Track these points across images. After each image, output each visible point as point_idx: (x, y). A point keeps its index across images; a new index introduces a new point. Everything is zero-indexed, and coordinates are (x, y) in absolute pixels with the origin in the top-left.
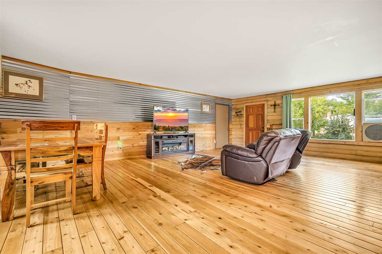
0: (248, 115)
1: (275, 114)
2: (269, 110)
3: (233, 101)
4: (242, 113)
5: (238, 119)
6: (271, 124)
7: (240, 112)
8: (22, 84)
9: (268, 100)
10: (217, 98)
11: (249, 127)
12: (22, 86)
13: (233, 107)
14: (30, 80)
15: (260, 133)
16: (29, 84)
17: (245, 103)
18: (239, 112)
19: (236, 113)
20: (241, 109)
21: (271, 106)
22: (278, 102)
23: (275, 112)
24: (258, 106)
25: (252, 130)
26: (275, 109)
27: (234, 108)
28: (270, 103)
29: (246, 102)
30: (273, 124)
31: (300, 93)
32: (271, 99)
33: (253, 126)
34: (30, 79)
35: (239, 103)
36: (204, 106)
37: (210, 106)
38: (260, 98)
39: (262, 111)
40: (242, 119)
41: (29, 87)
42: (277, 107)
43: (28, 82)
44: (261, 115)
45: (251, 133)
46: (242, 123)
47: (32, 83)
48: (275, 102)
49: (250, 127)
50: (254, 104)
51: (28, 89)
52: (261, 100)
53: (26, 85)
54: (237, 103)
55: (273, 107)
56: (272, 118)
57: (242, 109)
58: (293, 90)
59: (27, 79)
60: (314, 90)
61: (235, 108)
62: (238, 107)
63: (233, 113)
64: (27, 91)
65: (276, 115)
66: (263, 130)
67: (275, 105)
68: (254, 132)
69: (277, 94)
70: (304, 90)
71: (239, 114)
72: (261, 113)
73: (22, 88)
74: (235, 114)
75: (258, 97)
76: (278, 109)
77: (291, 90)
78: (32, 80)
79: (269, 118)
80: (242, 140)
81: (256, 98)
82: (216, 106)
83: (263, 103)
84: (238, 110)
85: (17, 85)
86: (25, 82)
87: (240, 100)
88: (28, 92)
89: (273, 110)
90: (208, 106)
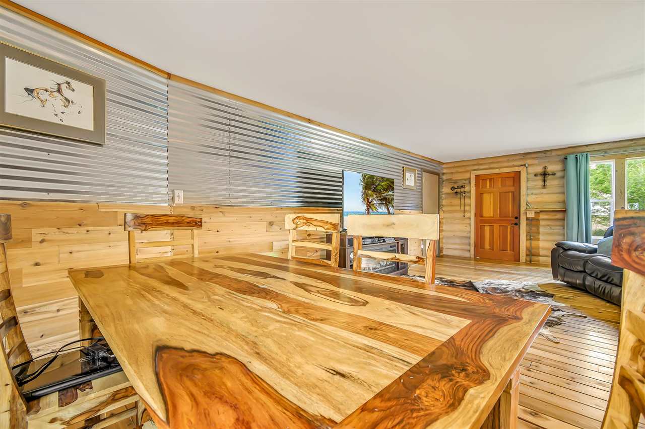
0: (482, 194)
1: (544, 191)
2: (531, 184)
3: (444, 166)
4: (467, 189)
5: (456, 201)
6: (538, 210)
7: (463, 187)
8: (46, 90)
9: (528, 165)
10: (424, 158)
11: (482, 217)
12: (45, 96)
13: (444, 177)
14: (68, 83)
15: (509, 227)
16: (67, 92)
17: (474, 170)
18: (458, 187)
19: (453, 189)
20: (465, 182)
21: (536, 175)
22: (551, 168)
23: (544, 187)
24: (504, 177)
25: (490, 221)
26: (544, 181)
27: (447, 180)
28: (533, 170)
29: (476, 167)
30: (541, 211)
31: (605, 151)
32: (536, 161)
33: (492, 215)
34: (69, 80)
35: (460, 170)
36: (408, 175)
37: (415, 176)
38: (508, 161)
39: (514, 185)
40: (467, 201)
41: (67, 104)
42: (548, 178)
43: (64, 87)
44: (510, 193)
45: (487, 229)
46: (467, 208)
47: (73, 90)
48: (545, 167)
49: (484, 216)
50: (497, 171)
51: (64, 109)
52: (511, 164)
53: (56, 94)
54: (453, 170)
55: (540, 177)
56: (539, 200)
57: (467, 182)
58: (587, 146)
59: (61, 79)
60: (638, 145)
61: (451, 179)
62: (456, 177)
63: (446, 189)
64: (60, 115)
65: (548, 194)
66: (516, 221)
67: (545, 174)
68: (496, 226)
69: (549, 153)
70: (612, 146)
71: (458, 191)
72: (512, 189)
73: (47, 104)
74: (449, 191)
75: (505, 159)
76: (552, 182)
77: (584, 144)
78: (75, 84)
79: (531, 199)
80: (467, 241)
81: (500, 160)
82: (422, 174)
83: (516, 169)
84: (455, 183)
85: (30, 91)
86: (56, 87)
87: (462, 165)
88: (63, 117)
89: (541, 183)
90: (413, 175)
